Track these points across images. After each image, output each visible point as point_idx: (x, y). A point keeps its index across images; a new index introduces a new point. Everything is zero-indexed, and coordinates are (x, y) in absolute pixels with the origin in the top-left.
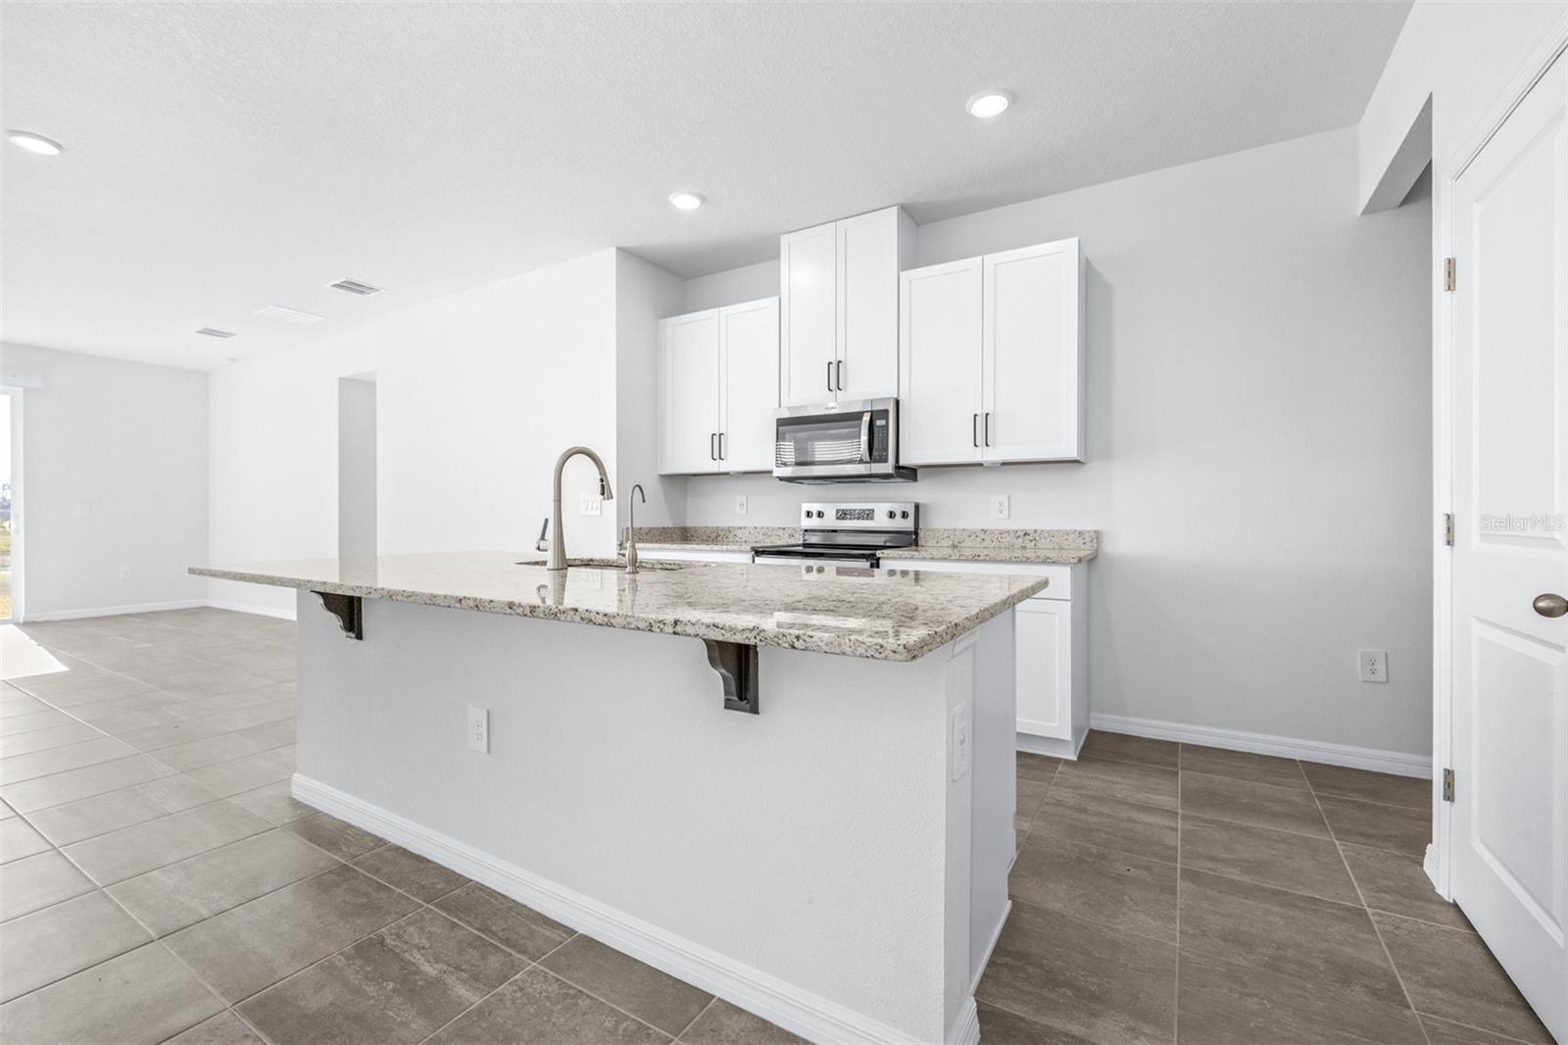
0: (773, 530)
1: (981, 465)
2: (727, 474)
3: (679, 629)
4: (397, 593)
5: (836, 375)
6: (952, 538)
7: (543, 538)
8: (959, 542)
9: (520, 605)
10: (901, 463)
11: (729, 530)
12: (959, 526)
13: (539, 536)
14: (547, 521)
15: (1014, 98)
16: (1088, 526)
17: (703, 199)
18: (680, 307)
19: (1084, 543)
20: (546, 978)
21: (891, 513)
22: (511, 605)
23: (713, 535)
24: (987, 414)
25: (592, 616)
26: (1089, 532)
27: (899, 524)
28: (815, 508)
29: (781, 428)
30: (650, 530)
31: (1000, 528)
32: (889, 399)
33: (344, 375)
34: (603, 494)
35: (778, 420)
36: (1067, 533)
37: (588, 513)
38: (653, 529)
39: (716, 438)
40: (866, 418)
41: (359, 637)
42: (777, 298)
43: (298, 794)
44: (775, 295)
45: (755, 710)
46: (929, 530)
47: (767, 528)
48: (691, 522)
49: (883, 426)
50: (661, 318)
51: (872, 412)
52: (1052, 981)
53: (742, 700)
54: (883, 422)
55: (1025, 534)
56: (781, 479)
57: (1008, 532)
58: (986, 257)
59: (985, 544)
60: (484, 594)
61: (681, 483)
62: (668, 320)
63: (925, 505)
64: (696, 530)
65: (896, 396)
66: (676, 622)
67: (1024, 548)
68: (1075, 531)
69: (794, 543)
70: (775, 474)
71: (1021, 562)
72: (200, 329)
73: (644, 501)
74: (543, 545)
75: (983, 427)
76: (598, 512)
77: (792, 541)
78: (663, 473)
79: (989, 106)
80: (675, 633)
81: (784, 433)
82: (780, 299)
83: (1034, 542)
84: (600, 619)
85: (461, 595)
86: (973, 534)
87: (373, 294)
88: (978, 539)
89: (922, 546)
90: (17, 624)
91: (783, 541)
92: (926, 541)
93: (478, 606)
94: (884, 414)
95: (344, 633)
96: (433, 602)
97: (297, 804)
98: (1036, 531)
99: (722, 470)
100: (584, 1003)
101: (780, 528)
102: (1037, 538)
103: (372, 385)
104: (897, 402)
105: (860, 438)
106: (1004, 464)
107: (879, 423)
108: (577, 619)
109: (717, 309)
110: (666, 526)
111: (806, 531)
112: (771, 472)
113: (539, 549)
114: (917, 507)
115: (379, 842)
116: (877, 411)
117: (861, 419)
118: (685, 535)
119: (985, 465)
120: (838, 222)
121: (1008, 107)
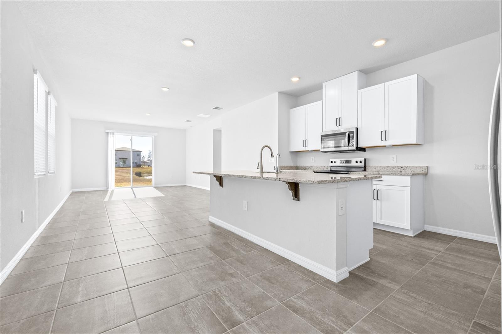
0: (322, 167)
1: (385, 146)
2: (308, 151)
3: (280, 180)
4: (231, 175)
5: (339, 121)
6: (377, 168)
7: (258, 166)
8: (379, 170)
9: (253, 176)
10: (358, 146)
11: (309, 167)
12: (379, 165)
13: (257, 166)
14: (259, 162)
15: (387, 40)
16: (424, 165)
17: (299, 78)
18: (296, 105)
19: (422, 170)
20: (258, 252)
21: (357, 161)
22: (251, 177)
23: (305, 168)
24: (386, 131)
25: (265, 178)
26: (424, 167)
27: (359, 164)
28: (333, 160)
29: (322, 138)
30: (287, 167)
31: (393, 166)
32: (354, 128)
33: (214, 129)
34: (271, 156)
35: (322, 135)
36: (416, 167)
37: (271, 162)
38: (288, 166)
39: (305, 141)
40: (347, 134)
41: (222, 187)
42: (322, 101)
43: (210, 220)
44: (321, 100)
45: (299, 200)
46: (370, 166)
47: (320, 166)
48: (299, 164)
49: (352, 136)
50: (290, 109)
51: (349, 132)
52: (373, 272)
53: (296, 198)
54: (352, 135)
55: (402, 168)
56: (323, 152)
57: (396, 167)
58: (386, 83)
59: (388, 170)
60: (247, 175)
61: (296, 153)
62: (292, 109)
63: (368, 159)
64: (300, 167)
65: (357, 127)
66: (280, 179)
68: (419, 167)
69: (328, 170)
70: (321, 151)
71: (393, 175)
72: (186, 120)
73: (280, 157)
74: (258, 167)
75: (384, 135)
76: (273, 162)
77: (327, 170)
78: (290, 151)
79: (380, 43)
80: (280, 181)
81: (323, 139)
82: (323, 101)
83: (404, 170)
84: (266, 178)
85: (243, 175)
86: (384, 167)
87: (221, 109)
88: (386, 169)
89: (367, 171)
90: (153, 187)
91: (325, 169)
92: (368, 170)
93: (245, 177)
94: (353, 132)
95: (219, 186)
96: (237, 176)
97: (210, 222)
98: (405, 166)
99: (307, 150)
100: (264, 257)
101: (324, 166)
102: (405, 169)
103: (221, 131)
104: (357, 129)
105: (345, 139)
106: (393, 146)
107: (351, 135)
108: (263, 179)
109: (305, 105)
110: (291, 165)
111: (331, 167)
112: (320, 150)
113: (257, 168)
114: (365, 160)
115: (226, 230)
116: (350, 132)
117: (346, 134)
118: (297, 168)
119: (387, 146)
120: (340, 78)
121: (385, 43)
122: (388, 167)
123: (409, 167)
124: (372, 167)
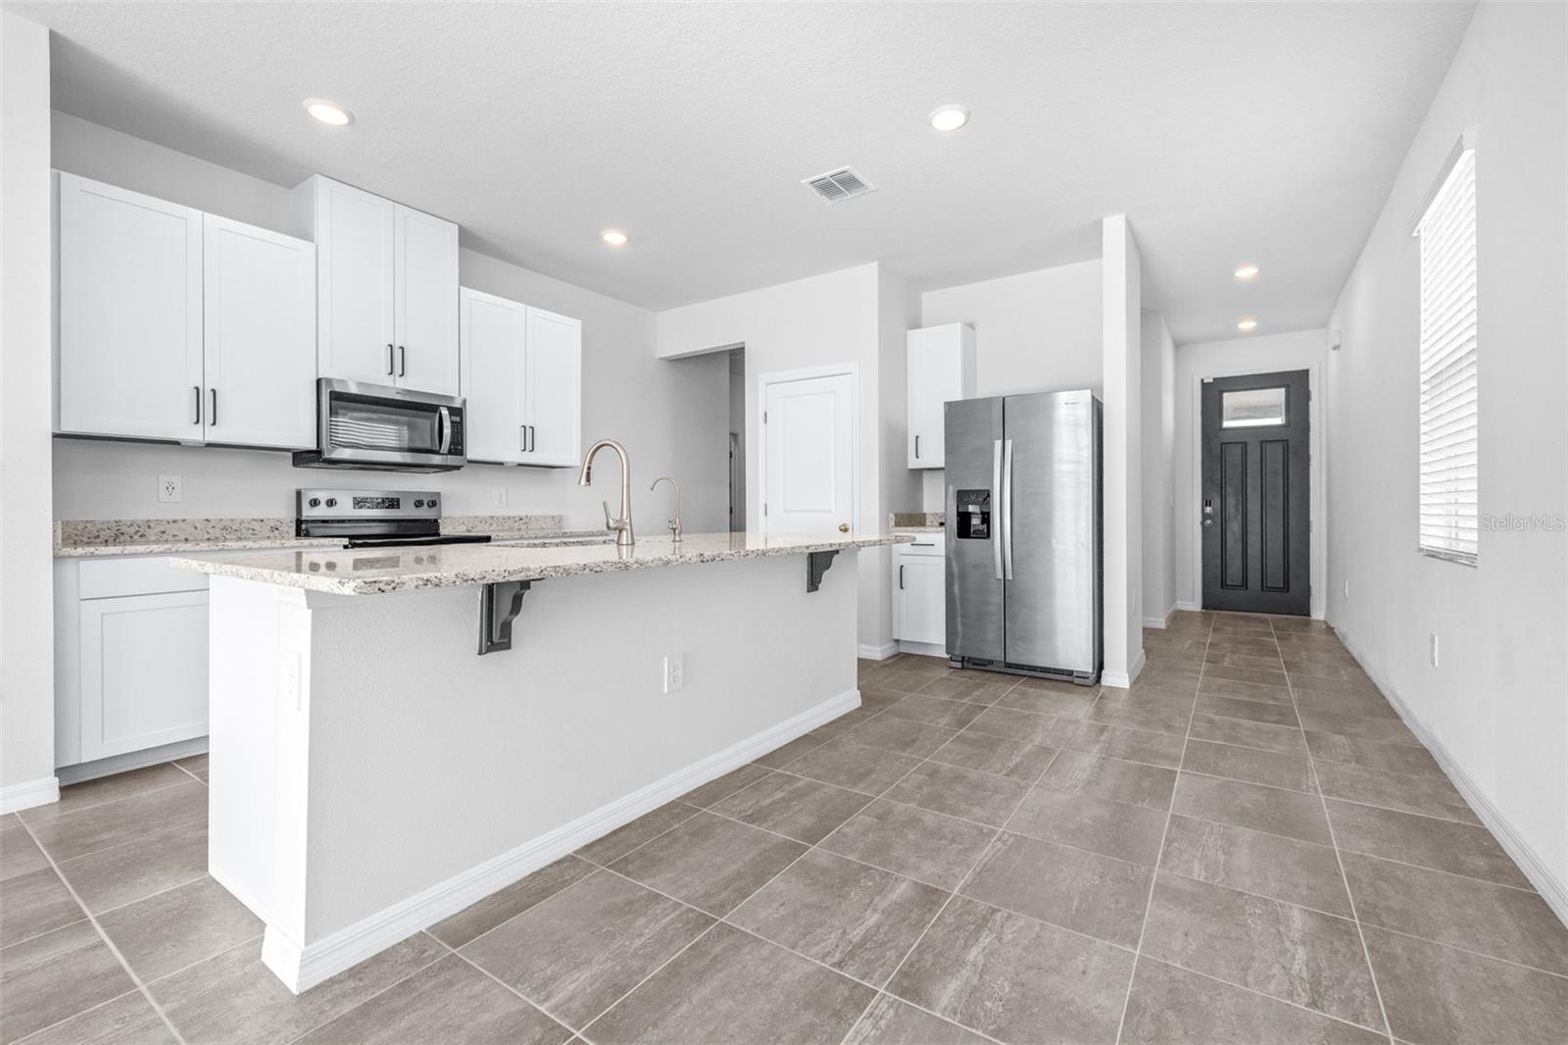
67: (519, 529)
122: (492, 517)
123: (535, 517)
124: (453, 518)
